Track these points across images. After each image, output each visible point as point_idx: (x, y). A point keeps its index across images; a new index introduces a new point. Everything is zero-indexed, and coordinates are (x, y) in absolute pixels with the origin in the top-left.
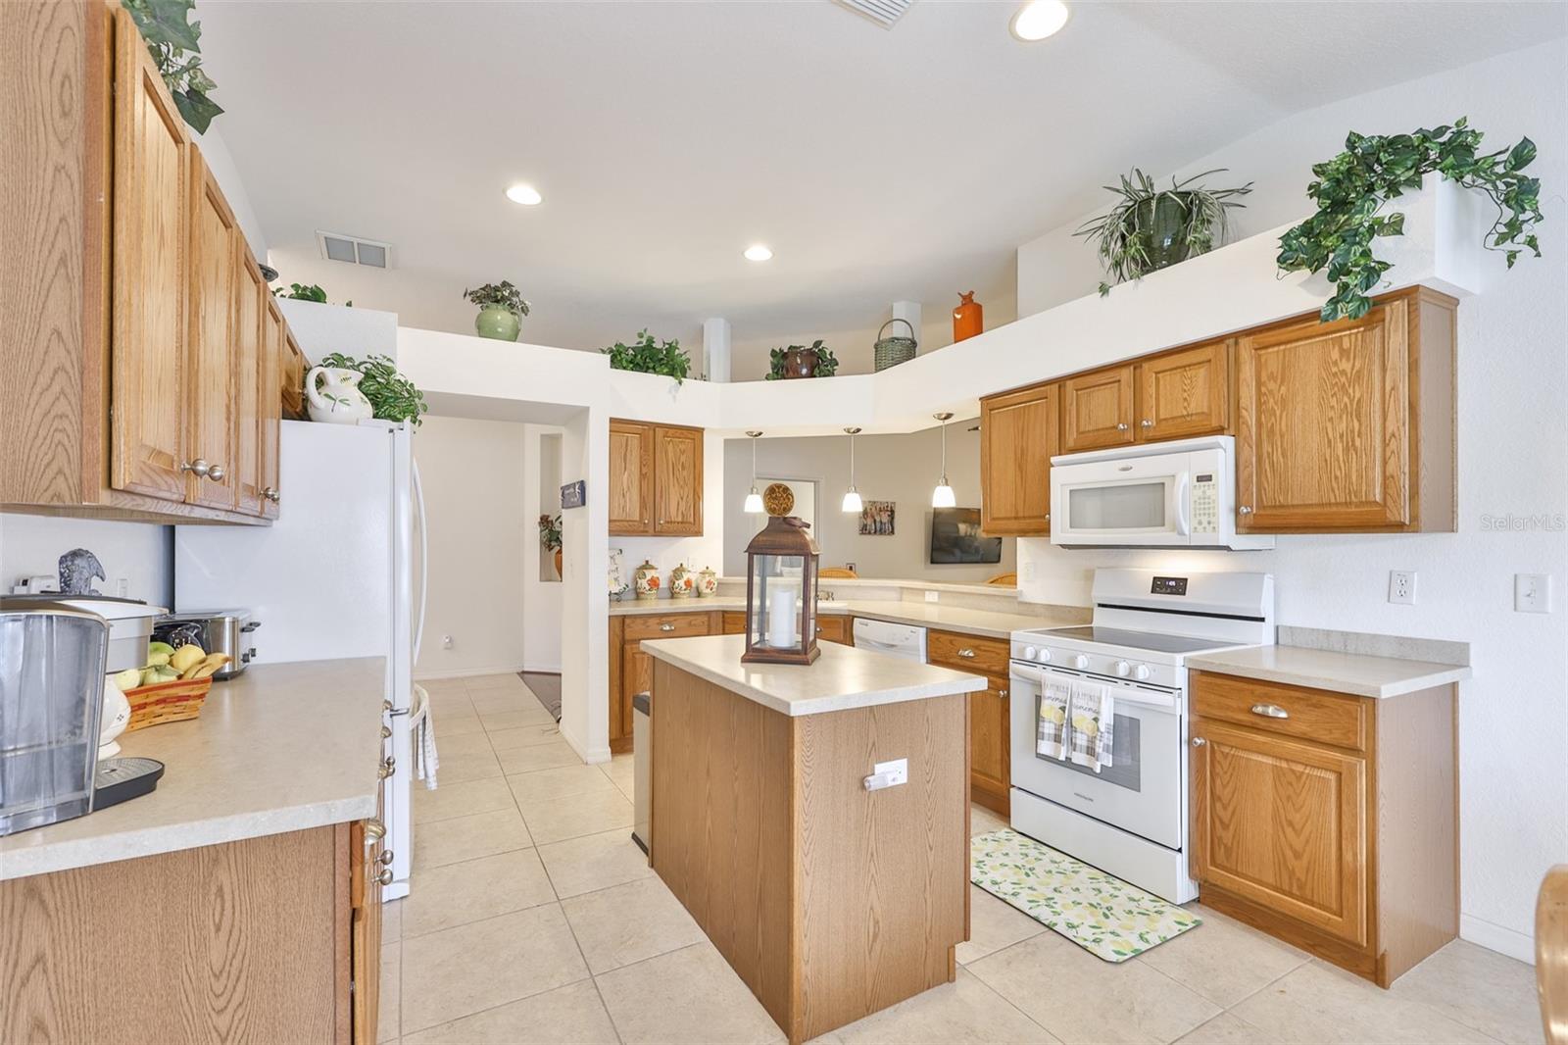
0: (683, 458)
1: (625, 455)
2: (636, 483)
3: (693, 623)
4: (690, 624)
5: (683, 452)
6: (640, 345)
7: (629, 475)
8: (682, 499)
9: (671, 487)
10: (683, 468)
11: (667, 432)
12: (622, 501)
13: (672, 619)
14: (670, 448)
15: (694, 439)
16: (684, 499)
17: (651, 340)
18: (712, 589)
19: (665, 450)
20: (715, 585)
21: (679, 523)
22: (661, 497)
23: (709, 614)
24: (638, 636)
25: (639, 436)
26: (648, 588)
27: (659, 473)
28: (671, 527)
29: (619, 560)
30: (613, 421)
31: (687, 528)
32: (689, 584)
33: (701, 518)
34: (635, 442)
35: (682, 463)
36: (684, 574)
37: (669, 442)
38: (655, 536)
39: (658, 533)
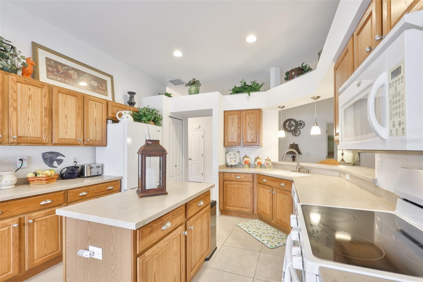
0: (252, 120)
1: (233, 121)
2: (236, 130)
3: (247, 177)
4: (246, 177)
5: (252, 118)
6: (243, 85)
7: (234, 128)
8: (252, 134)
9: (248, 130)
10: (252, 123)
11: (246, 112)
12: (232, 136)
14: (248, 117)
15: (256, 113)
16: (253, 134)
17: (245, 83)
18: (268, 165)
19: (246, 119)
20: (270, 164)
21: (251, 142)
22: (244, 134)
23: (253, 174)
24: (228, 179)
25: (237, 115)
26: (244, 164)
27: (244, 126)
28: (248, 144)
29: (237, 155)
30: (225, 112)
31: (254, 144)
32: (259, 163)
33: (259, 140)
34: (236, 117)
35: (252, 122)
36: (258, 160)
37: (247, 116)
38: (243, 147)
39: (244, 146)
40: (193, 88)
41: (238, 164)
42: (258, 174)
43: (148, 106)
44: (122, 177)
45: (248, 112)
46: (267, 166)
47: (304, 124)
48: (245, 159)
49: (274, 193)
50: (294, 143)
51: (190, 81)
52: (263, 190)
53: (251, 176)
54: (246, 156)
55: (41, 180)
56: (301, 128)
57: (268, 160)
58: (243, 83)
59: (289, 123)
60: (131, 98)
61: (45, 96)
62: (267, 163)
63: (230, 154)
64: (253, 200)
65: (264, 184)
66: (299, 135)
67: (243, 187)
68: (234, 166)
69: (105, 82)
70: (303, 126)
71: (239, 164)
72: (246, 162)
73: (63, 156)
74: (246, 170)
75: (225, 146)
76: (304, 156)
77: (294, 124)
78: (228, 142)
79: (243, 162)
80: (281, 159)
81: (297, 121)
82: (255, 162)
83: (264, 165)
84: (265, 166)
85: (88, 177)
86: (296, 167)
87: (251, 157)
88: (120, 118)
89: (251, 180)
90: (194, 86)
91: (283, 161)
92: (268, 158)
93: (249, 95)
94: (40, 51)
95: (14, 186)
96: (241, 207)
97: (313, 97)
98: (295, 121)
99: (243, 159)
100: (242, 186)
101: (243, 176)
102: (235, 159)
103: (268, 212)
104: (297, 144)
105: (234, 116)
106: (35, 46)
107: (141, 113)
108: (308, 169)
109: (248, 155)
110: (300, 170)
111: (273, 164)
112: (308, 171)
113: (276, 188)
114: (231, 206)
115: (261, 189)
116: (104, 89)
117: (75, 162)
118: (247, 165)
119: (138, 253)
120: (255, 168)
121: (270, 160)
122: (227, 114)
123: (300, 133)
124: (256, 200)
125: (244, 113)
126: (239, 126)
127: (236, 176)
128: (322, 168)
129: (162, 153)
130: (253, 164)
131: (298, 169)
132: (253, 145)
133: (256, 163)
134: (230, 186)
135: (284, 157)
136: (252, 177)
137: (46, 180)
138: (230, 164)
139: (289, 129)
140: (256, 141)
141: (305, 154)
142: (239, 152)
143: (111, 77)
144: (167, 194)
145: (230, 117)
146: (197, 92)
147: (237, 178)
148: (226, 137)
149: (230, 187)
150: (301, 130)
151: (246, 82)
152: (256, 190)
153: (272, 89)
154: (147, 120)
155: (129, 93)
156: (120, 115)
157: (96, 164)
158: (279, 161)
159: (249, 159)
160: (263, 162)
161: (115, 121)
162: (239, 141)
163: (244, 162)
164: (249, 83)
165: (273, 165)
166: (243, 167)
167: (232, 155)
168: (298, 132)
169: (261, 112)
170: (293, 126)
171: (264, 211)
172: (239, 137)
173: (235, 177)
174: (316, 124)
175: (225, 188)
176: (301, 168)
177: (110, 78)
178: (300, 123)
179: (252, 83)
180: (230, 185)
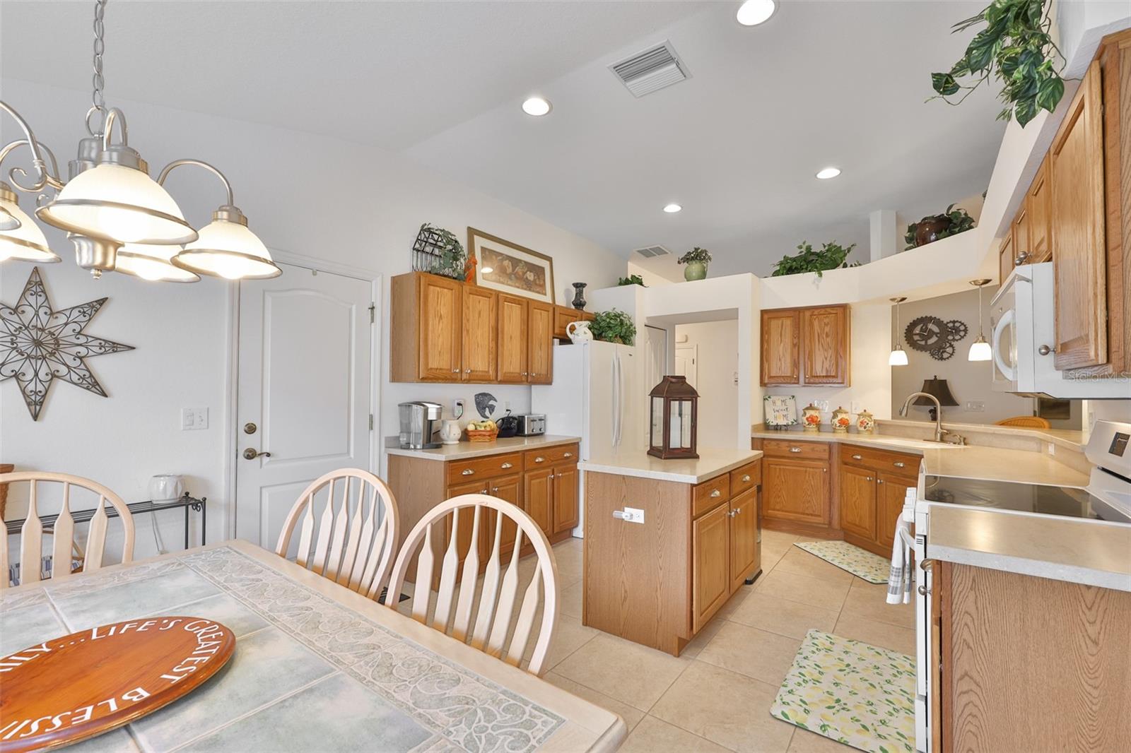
0: (827, 329)
1: (781, 332)
2: (789, 351)
3: (815, 449)
4: (813, 449)
5: (826, 325)
6: (803, 253)
7: (784, 345)
8: (826, 359)
9: (817, 350)
10: (827, 336)
11: (814, 312)
12: (779, 364)
13: (798, 444)
14: (816, 323)
15: (837, 313)
16: (828, 359)
17: (809, 248)
18: (865, 428)
19: (811, 325)
20: (869, 425)
21: (823, 376)
22: (808, 358)
23: (830, 445)
24: (772, 453)
25: (792, 318)
26: (807, 423)
27: (807, 342)
28: (817, 380)
29: (790, 403)
30: (763, 312)
31: (831, 380)
32: (843, 422)
33: (844, 372)
34: (788, 322)
35: (827, 333)
36: (840, 416)
37: (815, 319)
38: (804, 386)
39: (808, 383)
40: (695, 267)
41: (793, 423)
42: (843, 444)
43: (614, 309)
44: (580, 438)
45: (816, 312)
46: (862, 429)
47: (966, 330)
48: (809, 413)
49: (881, 483)
50: (935, 376)
51: (689, 253)
52: (855, 478)
53: (827, 448)
54: (811, 407)
55: (484, 435)
56: (957, 340)
57: (865, 414)
58: (804, 249)
59: (922, 327)
60: (579, 294)
61: (492, 310)
62: (862, 423)
63: (774, 403)
64: (830, 499)
65: (857, 465)
66: (950, 357)
67: (806, 471)
68: (783, 428)
69: (542, 269)
70: (962, 334)
71: (795, 423)
72: (812, 420)
73: (496, 400)
74: (812, 435)
75: (763, 384)
76: (966, 411)
77: (936, 329)
78: (771, 377)
79: (804, 418)
80: (897, 413)
81: (945, 322)
82: (833, 420)
83: (856, 426)
84: (857, 428)
85: (529, 436)
86: (934, 431)
87: (822, 409)
88: (573, 335)
89: (827, 456)
90: (696, 263)
91: (903, 419)
92: (865, 411)
93: (821, 275)
94: (476, 238)
95: (458, 442)
96: (804, 514)
97: (974, 281)
98: (938, 322)
99: (805, 413)
100: (804, 469)
101: (807, 448)
102: (785, 413)
103: (867, 523)
104: (945, 381)
105: (784, 323)
106: (472, 232)
107: (603, 324)
108: (964, 435)
109: (816, 405)
110: (946, 438)
111: (876, 425)
112: (965, 439)
113: (884, 472)
114: (778, 510)
115: (849, 475)
116: (542, 283)
117: (507, 410)
118: (813, 426)
119: (694, 514)
120: (834, 432)
121: (870, 416)
122: (767, 317)
123: (953, 352)
124: (836, 500)
125: (808, 314)
126: (796, 341)
127: (790, 447)
128: (996, 432)
129: (691, 395)
130: (828, 425)
131: (939, 435)
132: (830, 383)
133: (836, 421)
134: (778, 467)
135: (905, 408)
136: (827, 451)
137: (489, 436)
138: (773, 421)
139: (923, 343)
140: (837, 372)
141: (969, 405)
142: (793, 397)
143: (549, 259)
144: (697, 457)
145: (775, 324)
146: (703, 275)
147: (794, 450)
148: (766, 366)
149: (778, 470)
150: (955, 344)
151: (810, 246)
152: (836, 479)
153: (874, 263)
154: (614, 336)
155: (576, 285)
156: (573, 329)
157: (531, 414)
158: (892, 419)
159: (819, 413)
160: (853, 420)
161: (565, 341)
162: (796, 373)
163: (807, 419)
164: (817, 248)
165: (877, 428)
166: (804, 431)
167: (779, 403)
168: (949, 350)
169: (848, 311)
170: (934, 336)
171: (857, 523)
172: (796, 365)
173: (788, 449)
174: (981, 338)
175: (765, 472)
176: (947, 434)
177: (548, 263)
178: (954, 326)
179: (827, 248)
180: (777, 465)
